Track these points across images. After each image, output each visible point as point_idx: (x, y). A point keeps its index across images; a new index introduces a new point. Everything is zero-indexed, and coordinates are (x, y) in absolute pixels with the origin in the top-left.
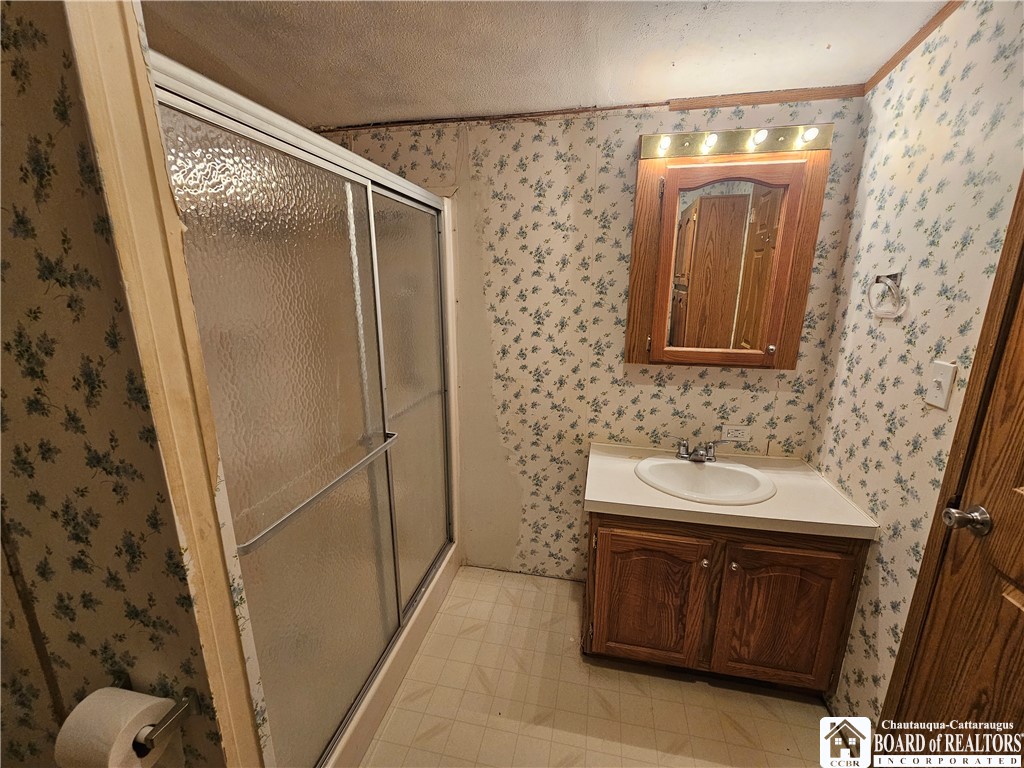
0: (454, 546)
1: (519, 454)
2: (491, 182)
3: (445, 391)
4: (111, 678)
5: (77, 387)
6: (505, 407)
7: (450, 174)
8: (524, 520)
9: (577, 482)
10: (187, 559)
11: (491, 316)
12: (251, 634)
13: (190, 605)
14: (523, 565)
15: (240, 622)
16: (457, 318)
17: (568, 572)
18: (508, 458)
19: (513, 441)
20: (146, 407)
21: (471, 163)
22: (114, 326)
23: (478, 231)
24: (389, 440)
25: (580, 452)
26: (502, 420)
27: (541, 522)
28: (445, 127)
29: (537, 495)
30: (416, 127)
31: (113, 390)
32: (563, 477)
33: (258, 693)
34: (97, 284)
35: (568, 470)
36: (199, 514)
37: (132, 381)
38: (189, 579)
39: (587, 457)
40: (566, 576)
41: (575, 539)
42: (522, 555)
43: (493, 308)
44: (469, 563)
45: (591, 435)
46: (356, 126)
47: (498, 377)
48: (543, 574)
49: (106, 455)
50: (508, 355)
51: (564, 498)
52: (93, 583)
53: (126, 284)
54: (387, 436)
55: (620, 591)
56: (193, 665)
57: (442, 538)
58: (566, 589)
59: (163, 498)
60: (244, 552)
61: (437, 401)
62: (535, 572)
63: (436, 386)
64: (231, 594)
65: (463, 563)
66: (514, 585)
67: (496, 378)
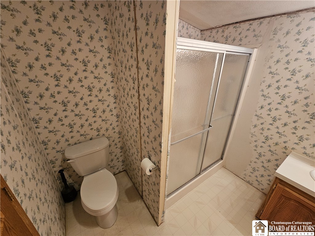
0: (222, 161)
1: (255, 143)
2: (279, 41)
3: (234, 115)
4: (148, 157)
5: (153, 109)
6: (255, 126)
7: (260, 39)
8: (250, 165)
9: (278, 162)
10: (162, 145)
11: (261, 93)
12: (168, 167)
13: (161, 152)
14: (245, 178)
15: (168, 159)
16: (246, 92)
17: (262, 189)
18: (251, 143)
19: (254, 138)
20: (162, 116)
21: (272, 34)
22: (161, 101)
23: (266, 61)
24: (210, 128)
25: (285, 153)
26: (253, 130)
27: (257, 169)
28: (264, 20)
29: (258, 159)
30: (251, 22)
31: (158, 111)
32: (273, 158)
33: (168, 173)
34: (160, 92)
35: (275, 157)
36: (166, 137)
37: (161, 111)
38: (162, 148)
39: (287, 156)
40: (261, 190)
41: (269, 180)
42: (245, 174)
43: (262, 91)
44: (226, 167)
45: (293, 149)
46: (229, 24)
47: (256, 115)
48: (251, 184)
49: (155, 121)
50: (263, 109)
51: (271, 165)
52: (149, 141)
53: (164, 94)
54: (210, 126)
55: (280, 208)
56: (159, 162)
57: (219, 157)
58: (259, 194)
59: (161, 133)
60: (171, 145)
61: (230, 118)
62: (248, 182)
63: (231, 112)
64: (167, 153)
65: (224, 167)
66: (239, 182)
67: (255, 116)
